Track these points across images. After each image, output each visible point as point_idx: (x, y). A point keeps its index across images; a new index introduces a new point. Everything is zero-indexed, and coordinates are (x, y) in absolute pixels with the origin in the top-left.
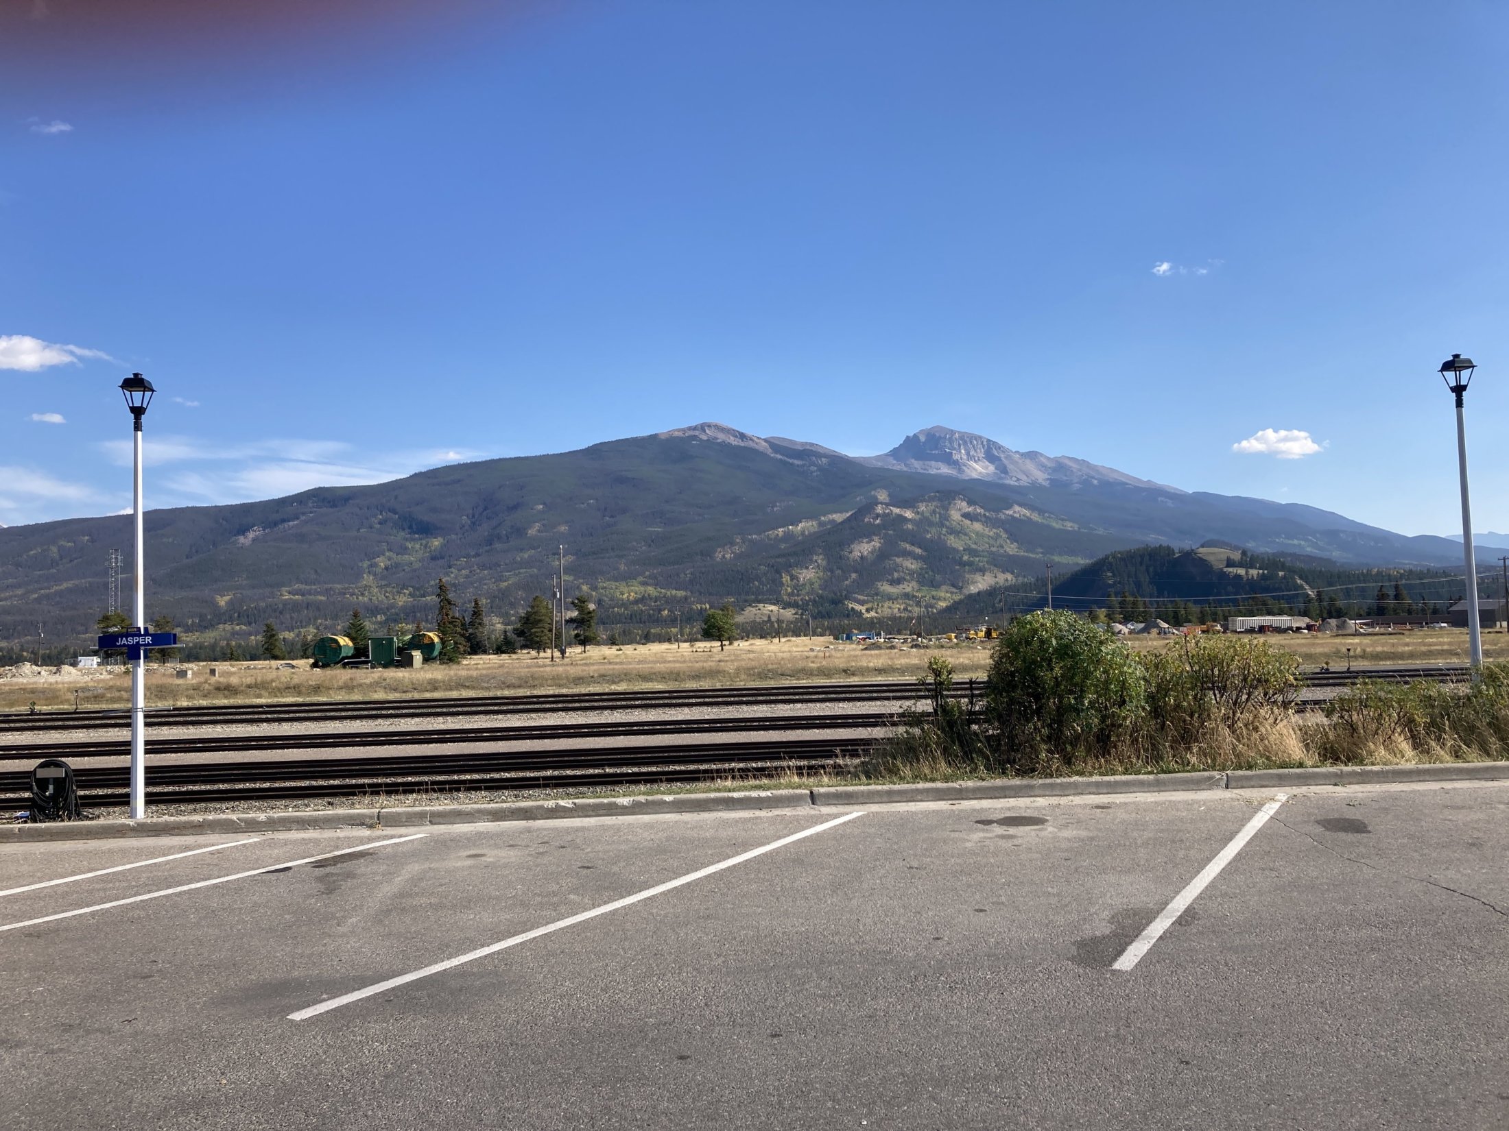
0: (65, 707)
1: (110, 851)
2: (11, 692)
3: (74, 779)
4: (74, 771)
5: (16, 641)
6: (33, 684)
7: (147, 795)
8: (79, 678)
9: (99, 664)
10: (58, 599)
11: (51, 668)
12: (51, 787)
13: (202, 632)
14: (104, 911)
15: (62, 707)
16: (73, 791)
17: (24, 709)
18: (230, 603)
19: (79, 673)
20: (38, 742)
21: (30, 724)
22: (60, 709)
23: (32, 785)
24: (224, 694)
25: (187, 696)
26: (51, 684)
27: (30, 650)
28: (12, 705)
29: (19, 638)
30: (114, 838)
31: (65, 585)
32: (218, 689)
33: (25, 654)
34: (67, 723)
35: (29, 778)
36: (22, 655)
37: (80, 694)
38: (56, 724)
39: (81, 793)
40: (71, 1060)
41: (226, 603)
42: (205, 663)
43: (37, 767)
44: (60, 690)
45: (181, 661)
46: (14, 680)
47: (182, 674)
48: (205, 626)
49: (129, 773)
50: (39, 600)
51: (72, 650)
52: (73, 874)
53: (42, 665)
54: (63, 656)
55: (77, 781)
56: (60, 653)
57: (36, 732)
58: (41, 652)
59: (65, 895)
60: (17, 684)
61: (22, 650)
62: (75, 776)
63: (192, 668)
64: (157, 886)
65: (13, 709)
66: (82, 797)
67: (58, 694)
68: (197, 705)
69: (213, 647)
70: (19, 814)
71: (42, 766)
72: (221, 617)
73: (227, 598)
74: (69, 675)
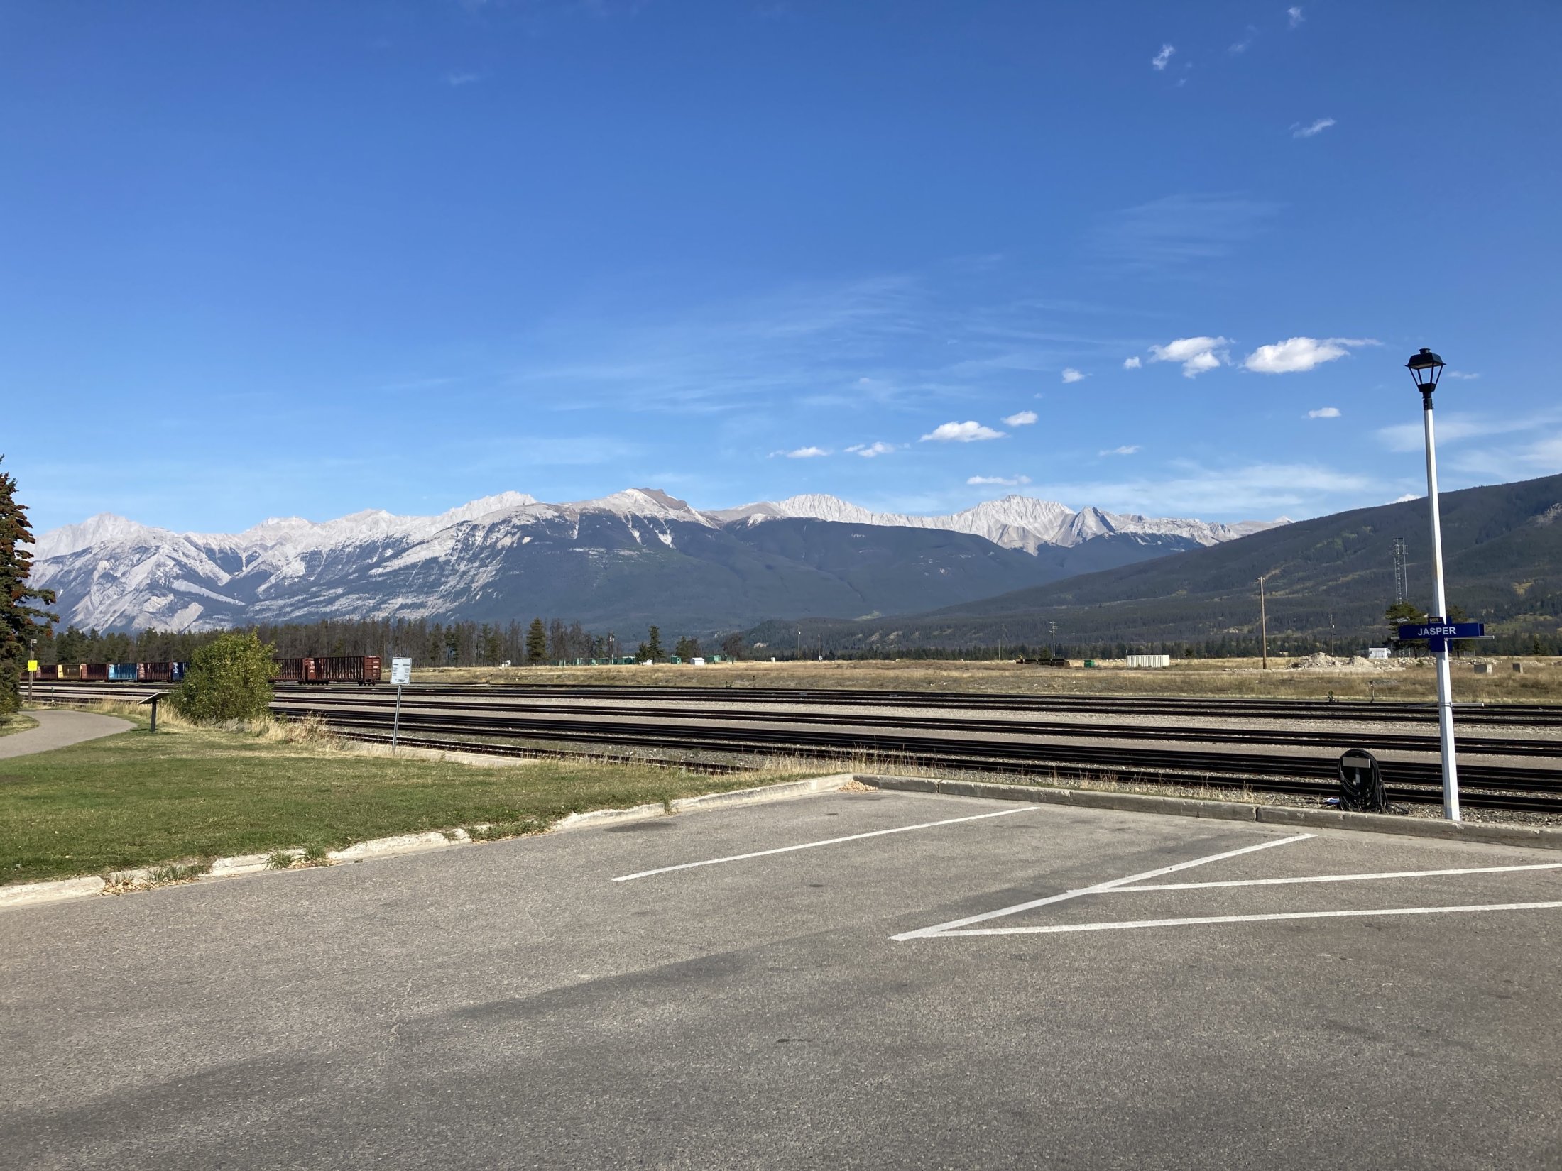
0: (1361, 698)
1: (1438, 852)
2: (1310, 681)
3: (1380, 770)
4: (1379, 762)
5: (1310, 632)
6: (1328, 674)
7: (1461, 796)
8: (1372, 669)
9: (1389, 656)
10: (1345, 590)
11: (1344, 659)
12: (1358, 777)
13: (1499, 624)
14: (1443, 915)
15: (1358, 697)
16: (1380, 783)
17: (1322, 697)
18: (1530, 591)
19: (1372, 664)
20: (1339, 731)
21: (1330, 713)
22: (1356, 700)
23: (1339, 773)
24: (1532, 692)
25: (1488, 693)
26: (1346, 674)
27: (1323, 641)
28: (1311, 693)
29: (1312, 629)
30: (1440, 838)
31: (1350, 577)
32: (1524, 686)
33: (1318, 644)
34: (1364, 714)
35: (1336, 765)
36: (1315, 646)
37: (1375, 685)
38: (1354, 714)
39: (1387, 786)
40: (1433, 1069)
41: (1526, 591)
42: (1505, 657)
43: (1343, 756)
44: (1354, 680)
45: (1478, 655)
46: (1312, 669)
47: (1481, 668)
48: (1501, 616)
49: (1440, 771)
50: (1327, 592)
51: (1361, 641)
52: (1403, 869)
53: (1334, 656)
54: (1354, 647)
55: (1382, 773)
56: (1350, 644)
57: (1336, 721)
58: (1333, 643)
59: (1399, 890)
60: (1314, 673)
61: (1315, 641)
62: (1381, 768)
63: (1491, 662)
64: (1497, 898)
65: (1313, 697)
66: (1389, 790)
67: (1353, 684)
68: (1502, 703)
69: (1513, 639)
70: (1329, 800)
71: (1347, 755)
72: (1520, 607)
73: (1527, 585)
74: (1361, 666)
